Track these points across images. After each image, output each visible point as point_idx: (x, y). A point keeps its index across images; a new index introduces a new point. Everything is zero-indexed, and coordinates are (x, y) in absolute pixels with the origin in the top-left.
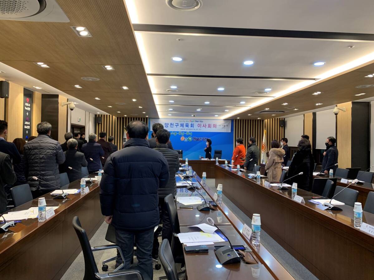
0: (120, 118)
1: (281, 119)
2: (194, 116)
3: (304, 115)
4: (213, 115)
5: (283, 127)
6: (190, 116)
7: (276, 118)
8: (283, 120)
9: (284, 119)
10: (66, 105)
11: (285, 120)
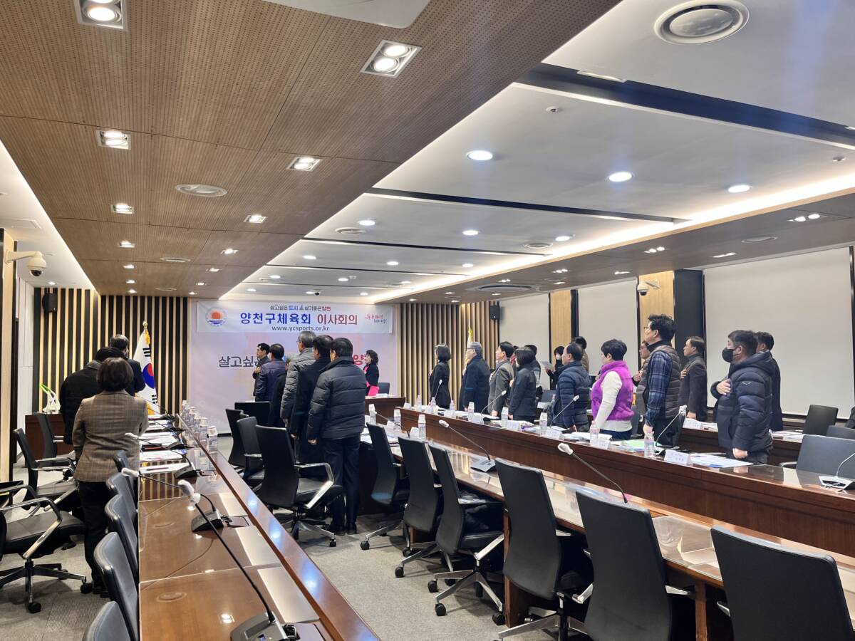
0: (111, 298)
1: (492, 304)
2: (317, 294)
3: (549, 295)
4: (357, 294)
5: (497, 321)
6: (303, 294)
7: (487, 302)
8: (496, 304)
9: (498, 303)
10: (12, 262)
11: (501, 305)
